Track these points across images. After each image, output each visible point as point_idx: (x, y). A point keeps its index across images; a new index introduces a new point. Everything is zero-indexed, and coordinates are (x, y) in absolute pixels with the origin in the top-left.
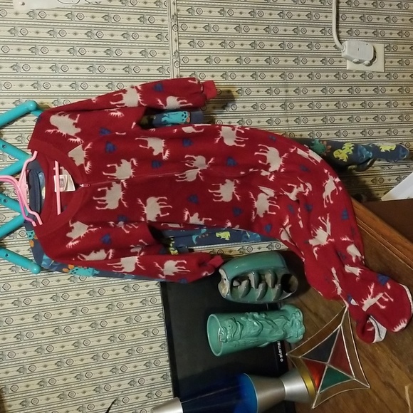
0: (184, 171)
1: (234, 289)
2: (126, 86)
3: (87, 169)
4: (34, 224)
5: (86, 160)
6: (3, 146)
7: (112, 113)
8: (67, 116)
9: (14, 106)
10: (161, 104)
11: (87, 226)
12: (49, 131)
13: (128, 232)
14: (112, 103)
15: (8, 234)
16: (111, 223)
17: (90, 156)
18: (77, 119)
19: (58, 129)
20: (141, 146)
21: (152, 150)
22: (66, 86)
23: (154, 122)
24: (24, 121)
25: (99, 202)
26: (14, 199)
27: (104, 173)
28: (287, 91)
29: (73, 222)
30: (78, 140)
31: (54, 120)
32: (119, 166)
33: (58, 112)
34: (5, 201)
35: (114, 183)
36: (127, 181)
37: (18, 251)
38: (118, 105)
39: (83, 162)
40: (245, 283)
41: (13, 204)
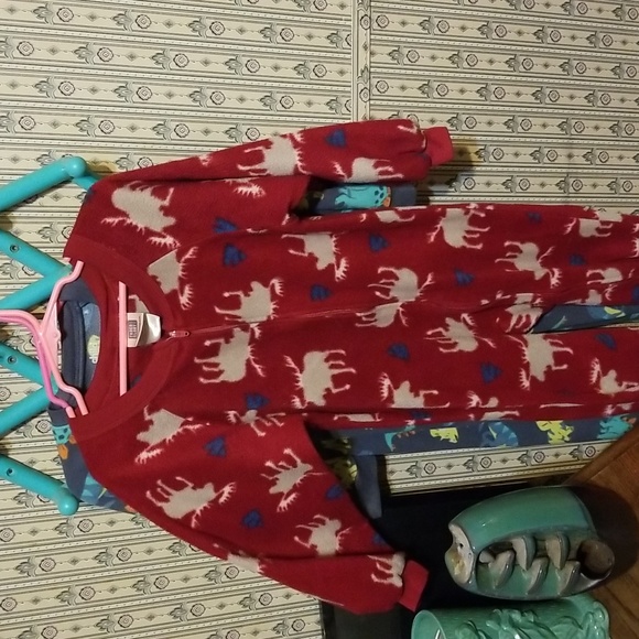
0: (374, 307)
1: (481, 568)
2: (265, 133)
3: (184, 300)
4: (70, 413)
5: (182, 282)
6: (13, 248)
7: (240, 189)
8: (148, 191)
9: (38, 166)
10: (341, 173)
11: (182, 420)
12: (109, 220)
13: (263, 434)
14: (241, 168)
15: (15, 428)
16: (232, 414)
17: (191, 274)
18: (168, 198)
19: (127, 216)
20: (291, 252)
21: (313, 259)
22: (145, 130)
23: (320, 206)
24: (56, 197)
25: (205, 368)
26: (30, 357)
27: (218, 310)
28: (570, 156)
29: (151, 411)
30: (169, 240)
31: (121, 197)
32: (247, 295)
33: (128, 181)
34: (10, 359)
35: (237, 331)
36: (261, 325)
37: (33, 462)
38: (254, 171)
39: (176, 286)
40: (504, 558)
41: (28, 366)
